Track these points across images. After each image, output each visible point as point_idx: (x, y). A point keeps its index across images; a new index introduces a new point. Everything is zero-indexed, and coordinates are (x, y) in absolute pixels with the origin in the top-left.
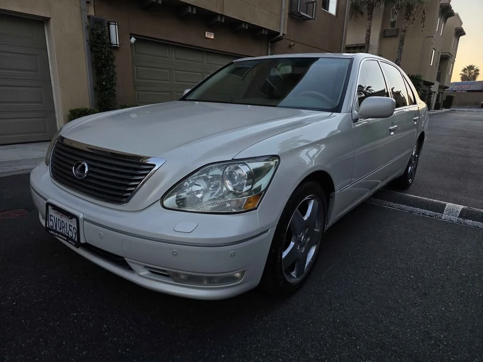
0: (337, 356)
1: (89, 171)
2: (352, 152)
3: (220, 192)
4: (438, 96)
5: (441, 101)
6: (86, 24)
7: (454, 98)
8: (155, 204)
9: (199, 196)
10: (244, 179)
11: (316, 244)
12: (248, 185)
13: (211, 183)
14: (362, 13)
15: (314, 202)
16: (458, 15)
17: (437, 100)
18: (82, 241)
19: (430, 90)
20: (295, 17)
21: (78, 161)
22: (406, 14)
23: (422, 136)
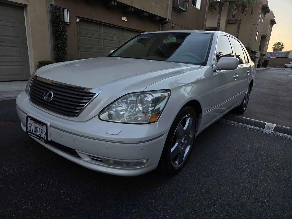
0: (203, 211)
1: (54, 97)
2: (213, 90)
3: (134, 111)
4: (259, 60)
5: (261, 63)
6: (50, 9)
7: (269, 61)
8: (95, 117)
9: (122, 113)
10: (150, 103)
11: (190, 145)
12: (152, 107)
13: (129, 105)
14: (215, 9)
15: (190, 119)
16: (272, 12)
17: (259, 62)
18: (49, 139)
19: (254, 56)
20: (176, 10)
21: (46, 91)
22: (242, 10)
23: (252, 82)
